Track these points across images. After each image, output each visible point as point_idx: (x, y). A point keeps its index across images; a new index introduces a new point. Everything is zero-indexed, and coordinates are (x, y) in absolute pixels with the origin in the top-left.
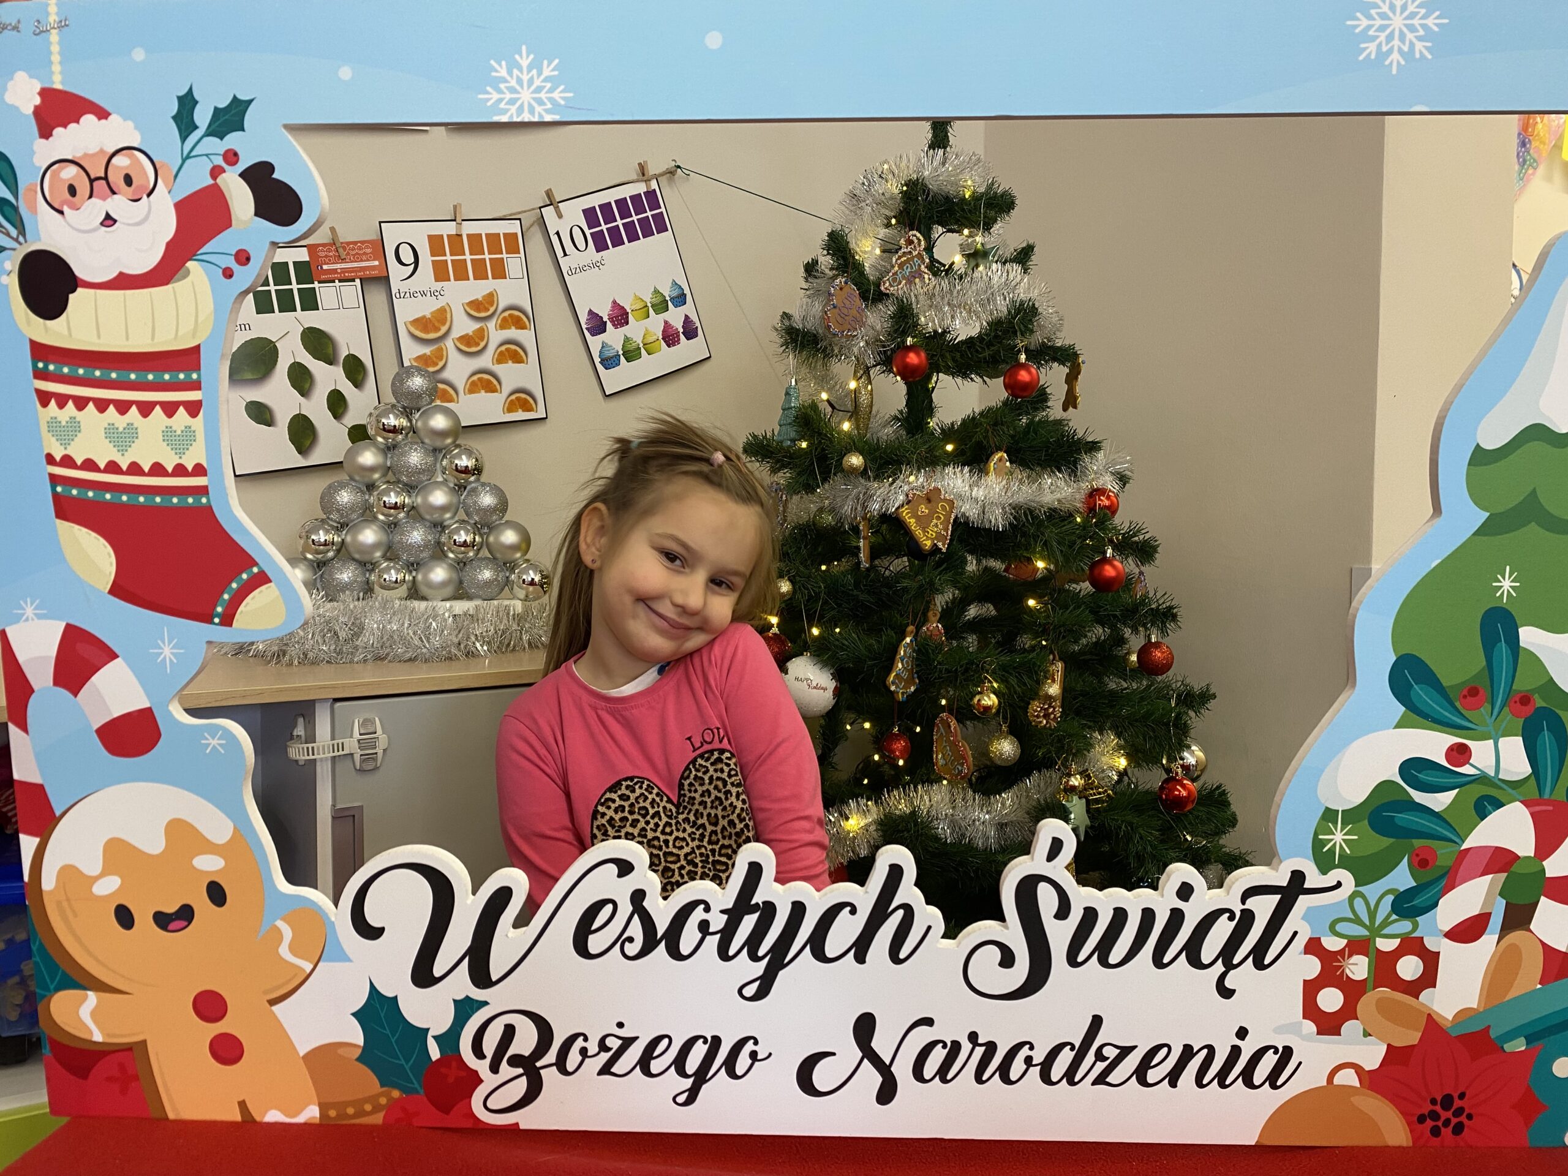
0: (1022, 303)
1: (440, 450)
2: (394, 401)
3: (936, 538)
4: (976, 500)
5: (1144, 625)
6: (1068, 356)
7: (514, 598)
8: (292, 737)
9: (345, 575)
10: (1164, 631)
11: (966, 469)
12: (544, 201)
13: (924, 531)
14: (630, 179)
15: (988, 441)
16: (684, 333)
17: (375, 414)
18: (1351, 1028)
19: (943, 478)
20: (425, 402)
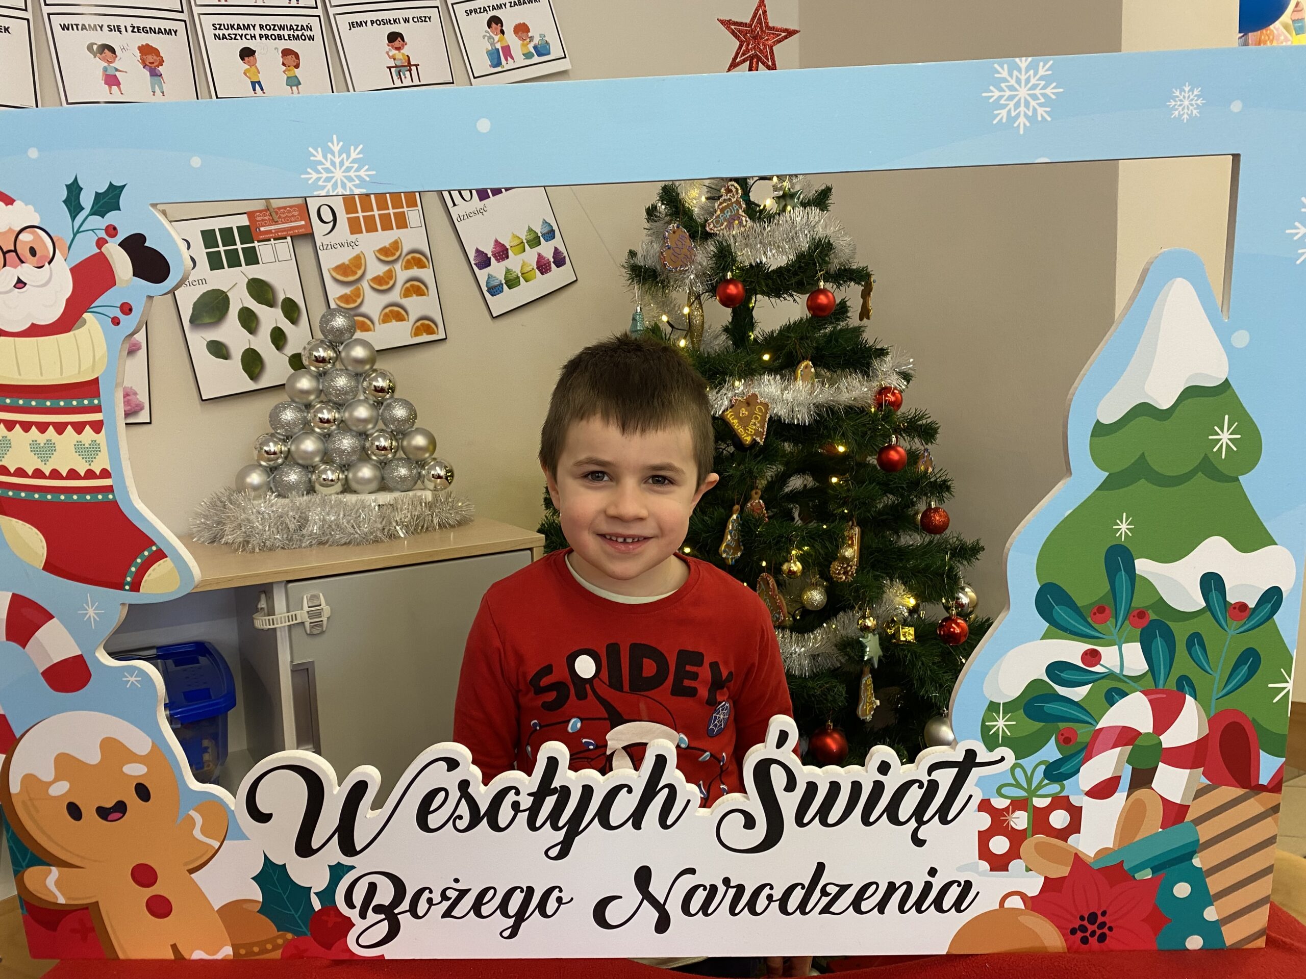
0: (820, 240)
1: (361, 375)
2: (322, 337)
3: (755, 434)
4: (787, 402)
5: (926, 495)
6: (861, 277)
7: (426, 489)
8: (257, 610)
9: (293, 477)
10: (941, 500)
11: (778, 377)
13: (745, 429)
15: (796, 352)
16: (554, 262)
17: (308, 347)
18: (1016, 865)
19: (760, 385)
20: (346, 337)
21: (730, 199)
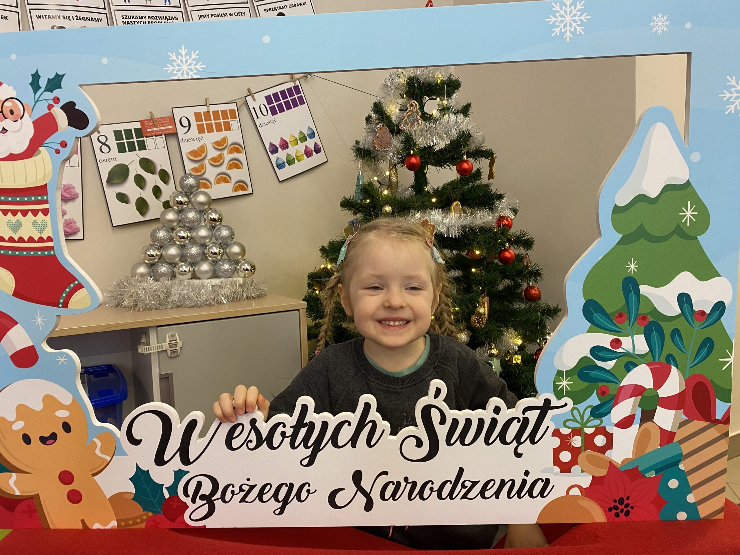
0: (464, 132)
1: (203, 211)
2: (180, 190)
4: (445, 224)
5: (526, 278)
6: (489, 154)
7: (239, 277)
8: (140, 343)
9: (163, 269)
10: (536, 281)
11: (440, 210)
12: (247, 93)
14: (286, 81)
15: (451, 197)
16: (314, 151)
17: (173, 195)
18: (575, 469)
19: (430, 215)
20: (195, 190)
21: (412, 110)
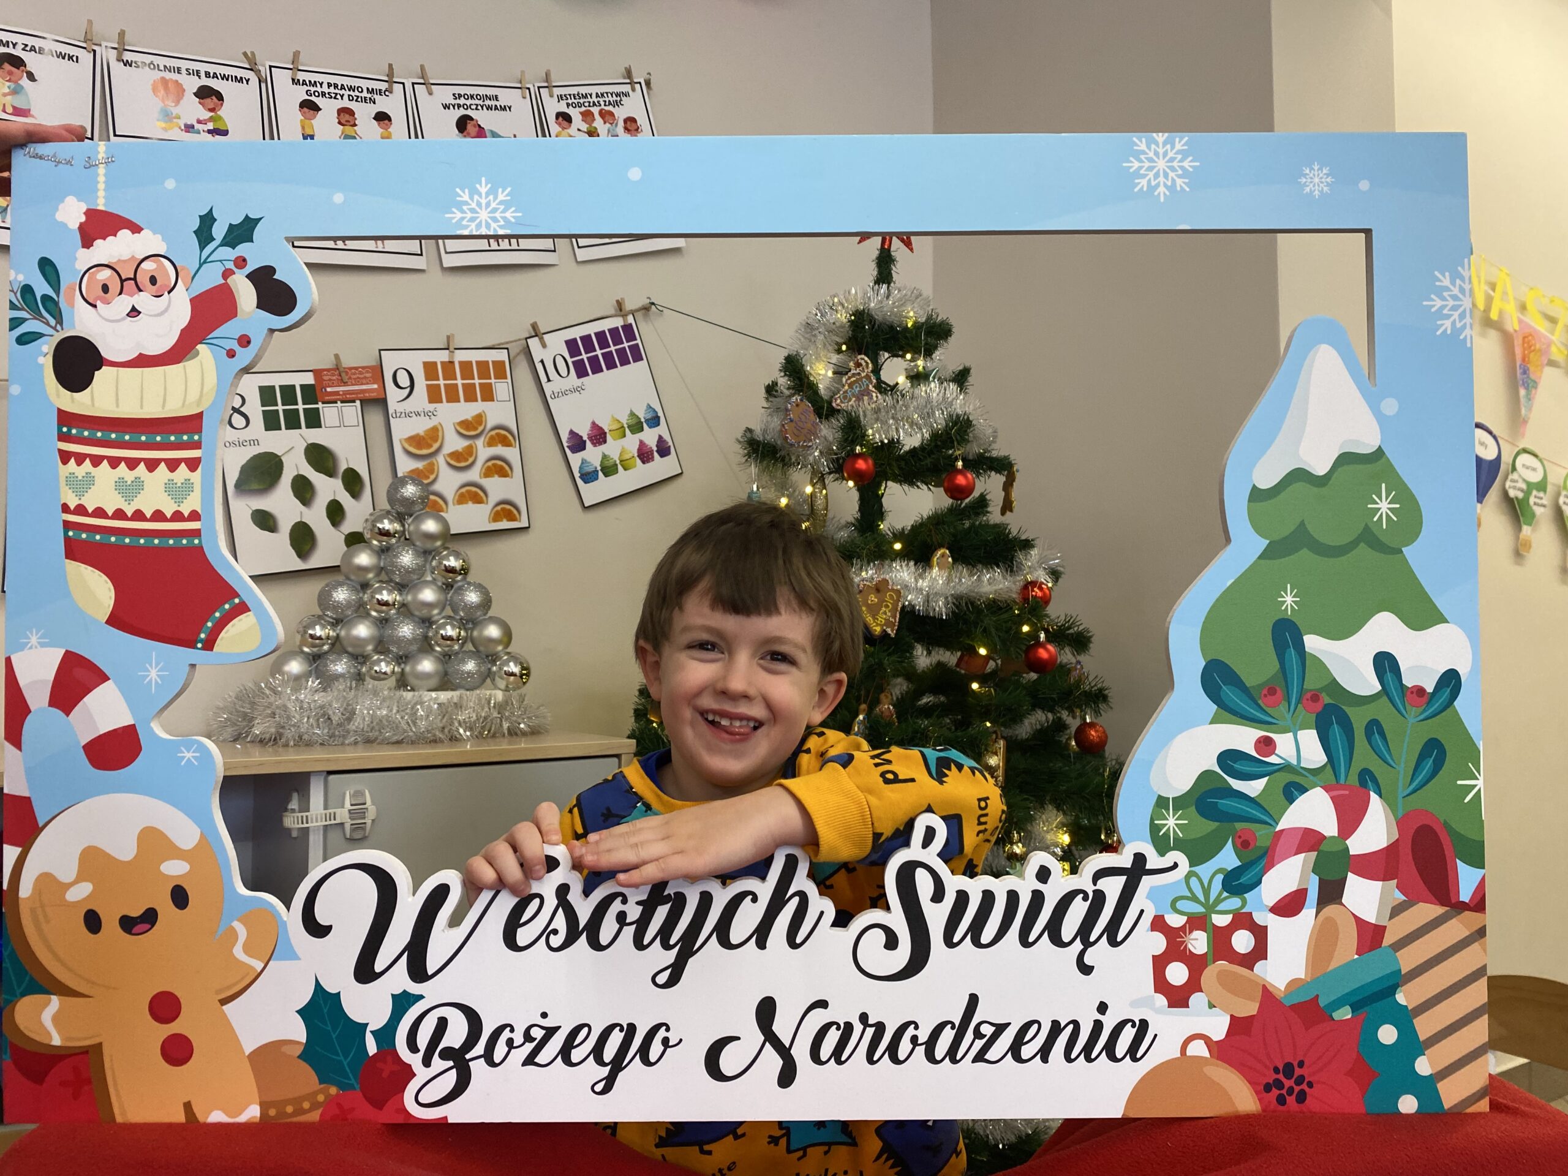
0: (958, 416)
1: (430, 552)
2: (388, 507)
3: (885, 624)
4: (921, 590)
5: (1079, 707)
6: (1003, 466)
7: (496, 688)
8: (285, 811)
9: (340, 667)
10: (1097, 713)
11: (912, 563)
12: (530, 333)
13: (874, 618)
14: (608, 314)
15: (931, 540)
16: (657, 451)
17: (371, 519)
18: (1197, 1000)
19: (891, 571)
20: (417, 509)
21: (859, 374)
